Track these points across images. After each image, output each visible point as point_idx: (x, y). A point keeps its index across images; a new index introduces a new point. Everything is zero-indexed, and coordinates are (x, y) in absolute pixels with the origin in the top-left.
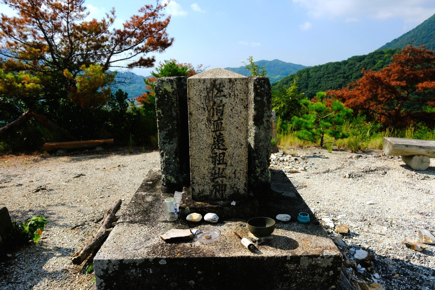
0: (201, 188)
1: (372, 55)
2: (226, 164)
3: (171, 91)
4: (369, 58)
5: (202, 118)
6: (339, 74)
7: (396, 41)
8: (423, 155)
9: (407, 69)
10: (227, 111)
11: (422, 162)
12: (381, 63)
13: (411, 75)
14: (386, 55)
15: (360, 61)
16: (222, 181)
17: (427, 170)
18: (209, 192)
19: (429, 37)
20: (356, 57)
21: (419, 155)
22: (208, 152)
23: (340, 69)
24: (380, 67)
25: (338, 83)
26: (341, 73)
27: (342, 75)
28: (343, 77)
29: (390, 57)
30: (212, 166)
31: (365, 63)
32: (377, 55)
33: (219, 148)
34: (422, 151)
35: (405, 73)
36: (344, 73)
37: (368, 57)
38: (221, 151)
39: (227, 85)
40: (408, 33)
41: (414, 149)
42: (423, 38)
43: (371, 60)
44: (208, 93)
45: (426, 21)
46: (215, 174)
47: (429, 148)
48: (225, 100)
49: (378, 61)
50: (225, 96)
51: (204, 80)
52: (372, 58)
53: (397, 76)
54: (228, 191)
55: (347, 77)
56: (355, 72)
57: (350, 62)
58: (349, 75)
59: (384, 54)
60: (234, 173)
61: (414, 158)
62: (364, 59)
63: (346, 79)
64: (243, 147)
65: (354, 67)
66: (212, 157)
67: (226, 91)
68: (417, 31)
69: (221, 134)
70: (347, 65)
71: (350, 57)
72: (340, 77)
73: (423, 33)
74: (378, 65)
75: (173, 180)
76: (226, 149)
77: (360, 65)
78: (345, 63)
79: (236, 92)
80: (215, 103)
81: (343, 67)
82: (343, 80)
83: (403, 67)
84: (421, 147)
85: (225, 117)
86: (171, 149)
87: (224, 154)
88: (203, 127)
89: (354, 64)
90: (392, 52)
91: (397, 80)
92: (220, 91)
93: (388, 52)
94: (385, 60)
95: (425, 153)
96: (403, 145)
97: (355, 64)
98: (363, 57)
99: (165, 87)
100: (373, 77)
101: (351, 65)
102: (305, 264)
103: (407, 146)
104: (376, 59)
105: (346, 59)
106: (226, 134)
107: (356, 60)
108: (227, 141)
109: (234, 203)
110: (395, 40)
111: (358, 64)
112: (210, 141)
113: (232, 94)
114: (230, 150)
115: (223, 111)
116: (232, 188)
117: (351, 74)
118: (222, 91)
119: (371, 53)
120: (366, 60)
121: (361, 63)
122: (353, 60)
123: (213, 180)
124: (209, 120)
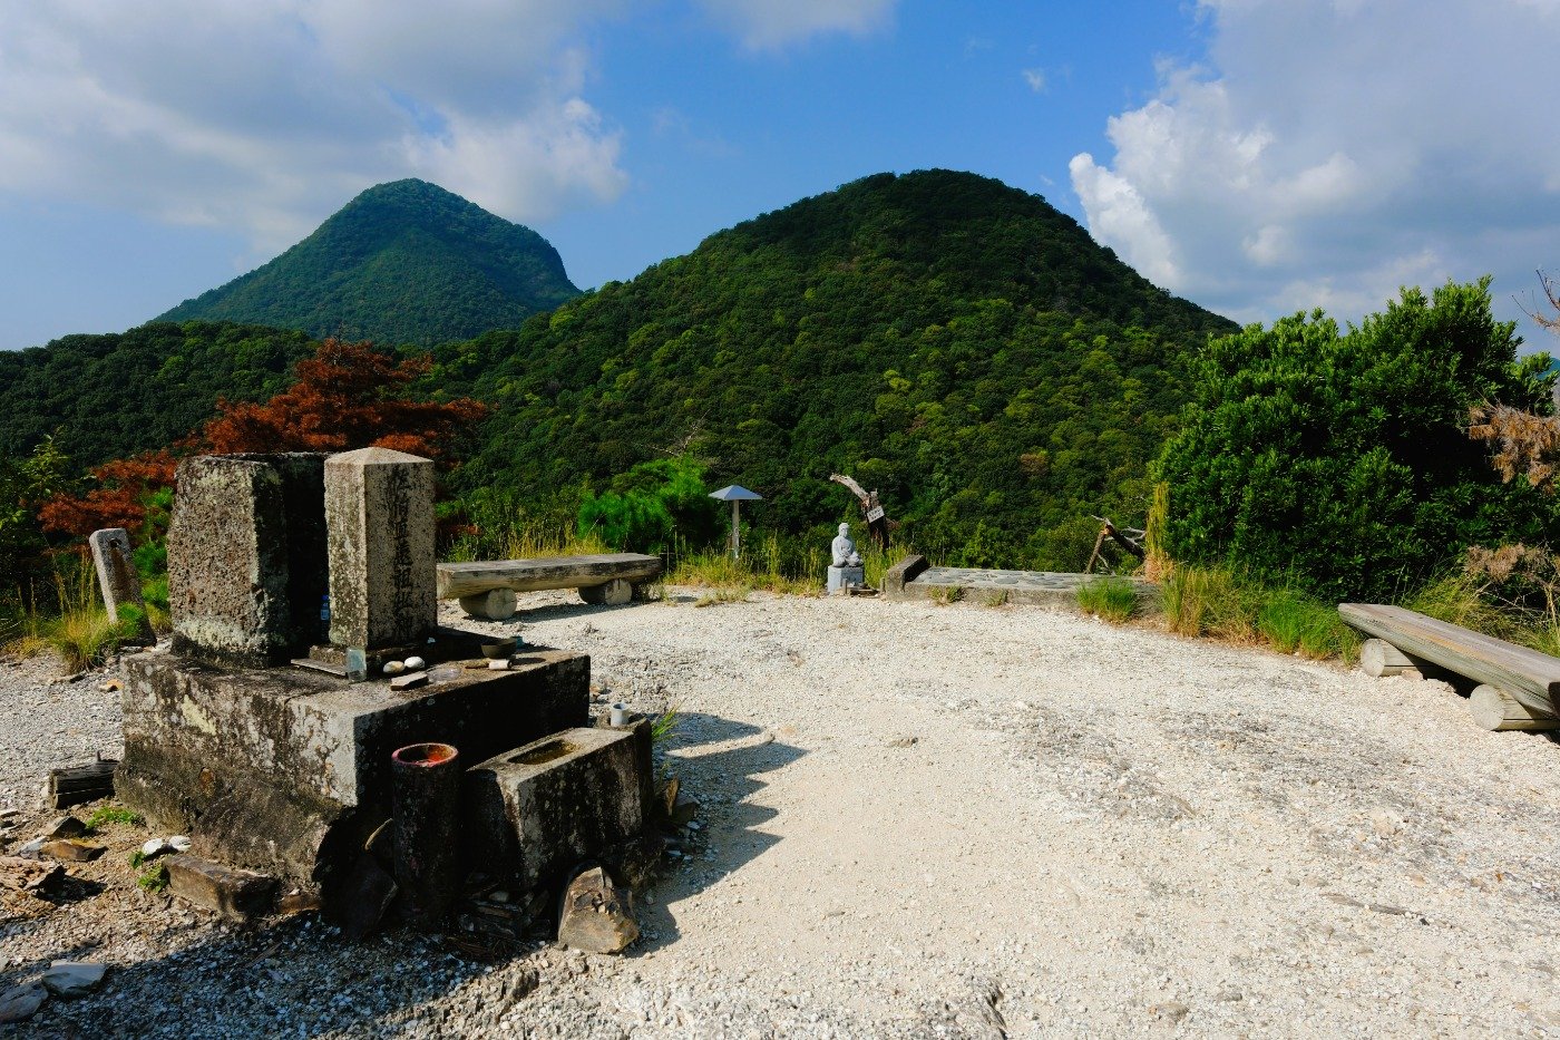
0: (381, 626)
1: (140, 337)
2: (411, 585)
3: (278, 483)
4: (131, 347)
5: (381, 520)
6: (18, 397)
7: (212, 297)
8: (505, 589)
9: (340, 400)
10: (412, 507)
11: (504, 601)
12: (178, 364)
13: (351, 417)
14: (191, 341)
15: (100, 355)
16: (407, 612)
17: (513, 616)
18: (391, 631)
19: (312, 296)
20: (83, 337)
21: (497, 590)
22: (390, 570)
23: (22, 378)
24: (175, 378)
25: (20, 432)
26: (28, 395)
27: (34, 402)
28: (41, 410)
29: (204, 348)
30: (395, 590)
31: (121, 361)
32: (159, 337)
33: (403, 564)
34: (502, 581)
35: (336, 413)
36: (43, 395)
37: (126, 342)
38: (406, 567)
39: (412, 472)
40: (248, 277)
41: (489, 577)
42: (296, 296)
43: (139, 352)
44: (389, 483)
45: (294, 248)
46: (399, 602)
47: (512, 572)
48: (410, 493)
49: (166, 359)
50: (408, 487)
51: (385, 466)
52: (141, 346)
53: (317, 419)
54: (416, 626)
55: (56, 410)
56: (84, 394)
57: (59, 357)
58: (63, 403)
59: (184, 335)
60: (422, 598)
61: (490, 596)
62: (113, 350)
63: (55, 418)
64: (431, 558)
65: (80, 374)
66: (394, 577)
67: (410, 480)
68: (273, 273)
69: (405, 542)
70: (48, 365)
71: (59, 337)
72: (26, 410)
73: (293, 283)
74: (167, 372)
75: (282, 640)
76: (410, 563)
77: (103, 368)
78: (37, 356)
79: (422, 481)
80: (397, 497)
81: (32, 373)
82: (42, 419)
83: (326, 395)
84: (499, 572)
85: (410, 516)
86: (279, 585)
87: (409, 570)
88: (384, 533)
89: (75, 364)
90: (210, 333)
91: (319, 431)
92: (403, 480)
93: (195, 332)
94: (191, 355)
95: (507, 584)
96: (469, 572)
97: (80, 363)
98: (109, 343)
99: (269, 477)
100: (251, 422)
101: (66, 365)
102: (561, 671)
103: (476, 574)
104: (156, 351)
105: (42, 344)
106: (410, 540)
107: (83, 348)
108: (413, 550)
109: (431, 640)
110: (210, 293)
111: (94, 366)
112: (392, 553)
113: (418, 484)
114: (416, 564)
115: (407, 508)
116: (419, 621)
117: (72, 400)
118: (406, 480)
119: (138, 330)
120: (119, 353)
121: (105, 361)
122: (72, 348)
123: (396, 613)
124: (390, 523)
